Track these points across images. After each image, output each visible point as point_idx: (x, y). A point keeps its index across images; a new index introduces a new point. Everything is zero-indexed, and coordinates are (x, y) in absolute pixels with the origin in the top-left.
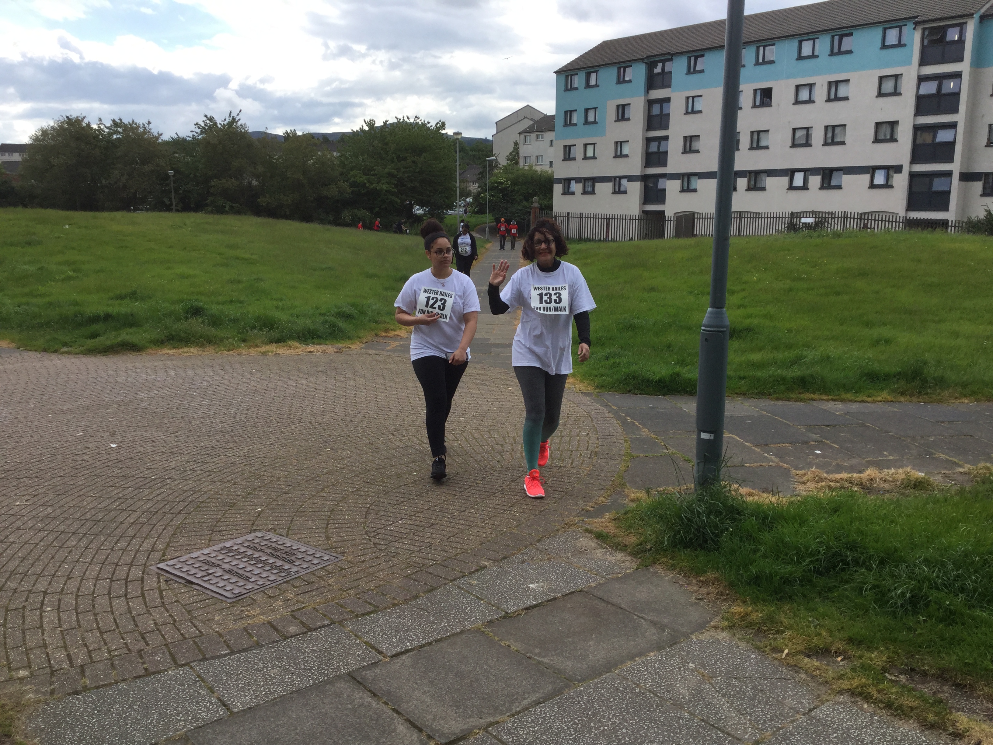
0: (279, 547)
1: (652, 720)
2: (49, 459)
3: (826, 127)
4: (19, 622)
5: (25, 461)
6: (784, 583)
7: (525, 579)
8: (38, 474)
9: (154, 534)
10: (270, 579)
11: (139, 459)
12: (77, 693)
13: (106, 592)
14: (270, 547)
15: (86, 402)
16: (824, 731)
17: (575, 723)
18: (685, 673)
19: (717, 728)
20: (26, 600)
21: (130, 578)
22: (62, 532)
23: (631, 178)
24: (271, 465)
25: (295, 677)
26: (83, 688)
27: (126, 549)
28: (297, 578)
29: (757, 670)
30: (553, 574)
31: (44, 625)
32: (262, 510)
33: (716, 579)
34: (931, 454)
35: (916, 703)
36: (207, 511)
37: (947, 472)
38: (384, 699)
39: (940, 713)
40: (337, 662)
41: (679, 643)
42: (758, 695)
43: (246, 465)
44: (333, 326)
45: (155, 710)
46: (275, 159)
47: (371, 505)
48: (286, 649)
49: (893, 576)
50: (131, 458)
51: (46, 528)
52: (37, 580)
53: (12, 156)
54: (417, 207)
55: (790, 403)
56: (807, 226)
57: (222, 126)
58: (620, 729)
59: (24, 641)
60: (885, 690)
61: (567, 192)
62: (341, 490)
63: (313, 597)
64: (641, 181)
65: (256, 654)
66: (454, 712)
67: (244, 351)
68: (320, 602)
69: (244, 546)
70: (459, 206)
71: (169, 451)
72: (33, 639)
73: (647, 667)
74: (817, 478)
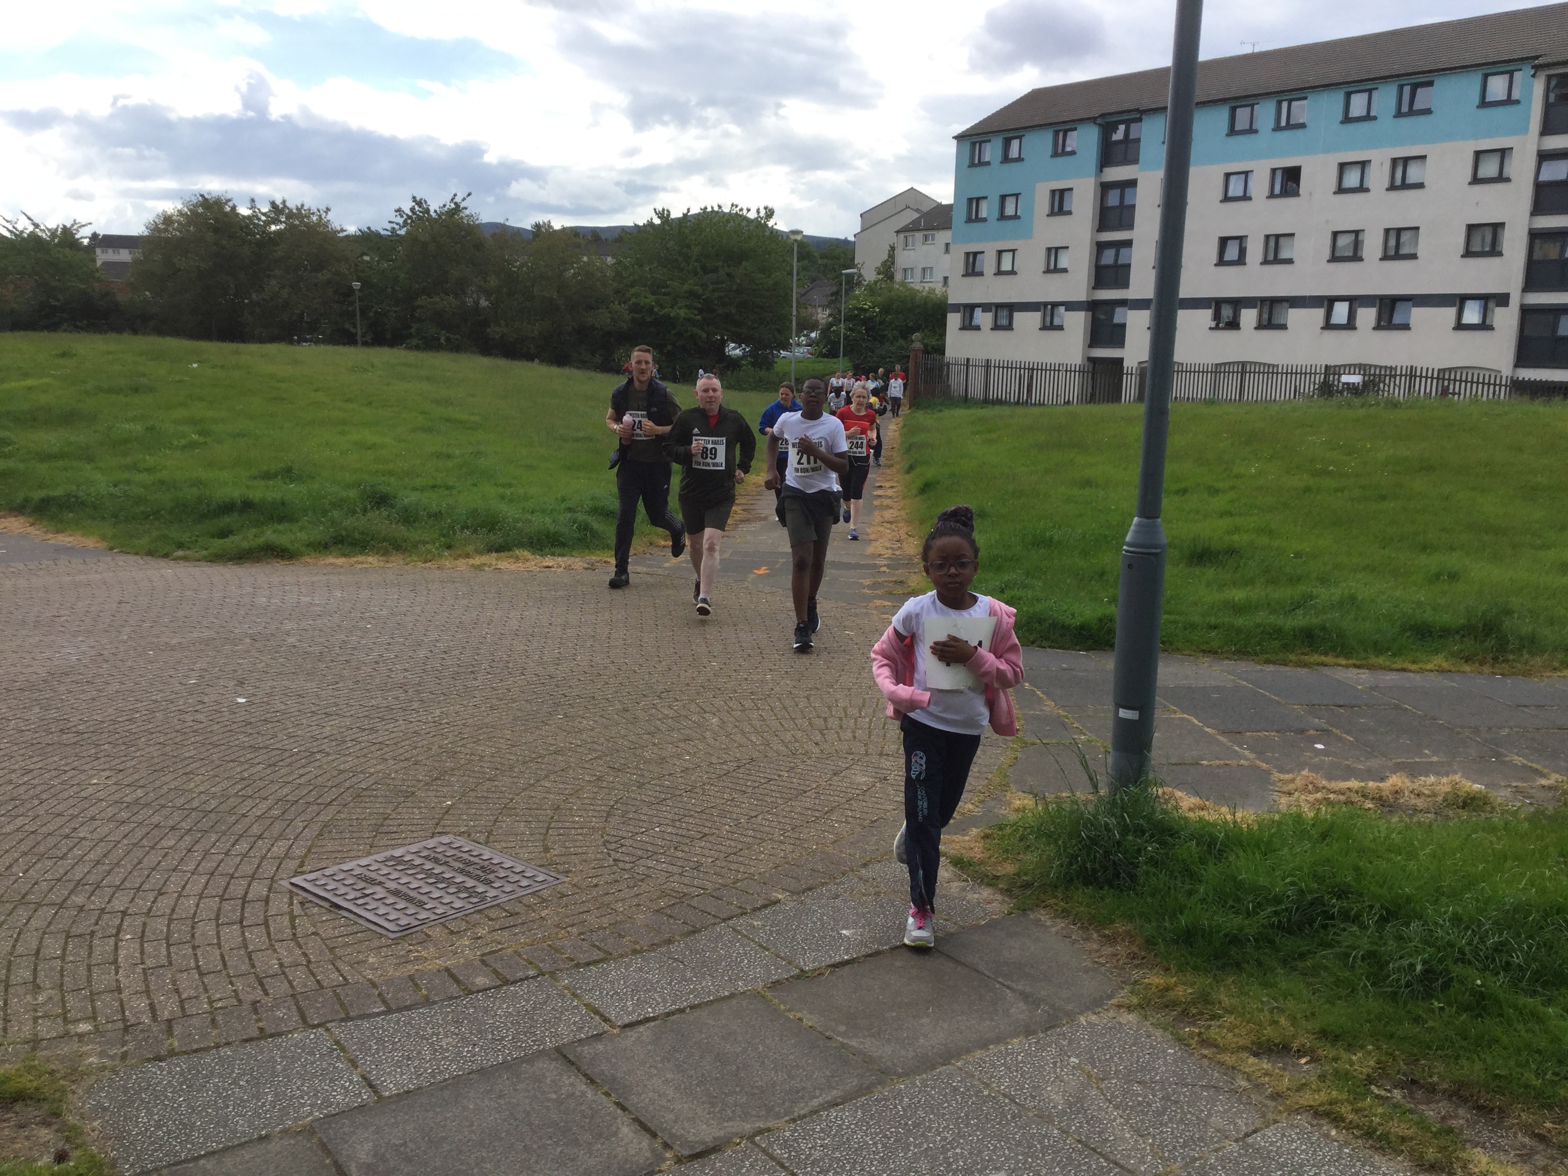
0: (472, 859)
1: (1003, 1137)
2: (145, 717)
3: (1387, 231)
4: (84, 953)
5: (109, 718)
6: (1230, 942)
7: (837, 922)
8: (127, 740)
9: (290, 834)
10: (455, 905)
11: (277, 721)
12: (158, 1059)
13: (213, 916)
14: (458, 859)
15: (207, 634)
16: (1264, 1166)
17: (885, 1136)
18: (1062, 1070)
19: (1100, 1154)
20: (97, 924)
21: (250, 896)
22: (156, 826)
23: (1071, 306)
24: (472, 737)
25: (477, 1050)
26: (169, 1051)
27: (247, 853)
28: (492, 906)
29: (1174, 1072)
30: (879, 917)
31: (120, 960)
32: (453, 804)
33: (1128, 932)
34: (1498, 755)
35: (1409, 1133)
36: (371, 802)
37: (1520, 784)
38: (606, 1089)
39: (1445, 1148)
40: (542, 1032)
41: (1059, 1026)
42: (1170, 1108)
43: (434, 736)
44: (584, 528)
45: (269, 1088)
46: (516, 267)
47: (616, 802)
48: (468, 1009)
49: (1399, 938)
50: (264, 720)
51: (133, 819)
52: (114, 894)
53: (119, 253)
54: (733, 345)
56: (1351, 388)
57: (437, 214)
58: (952, 1148)
59: (89, 981)
60: (1366, 1110)
61: (968, 325)
62: (574, 778)
63: (515, 935)
64: (1087, 310)
65: (423, 1014)
66: (707, 1111)
67: (447, 563)
68: (525, 944)
69: (420, 856)
70: (799, 345)
71: (323, 711)
72: (102, 979)
73: (1005, 1059)
74: (1310, 787)
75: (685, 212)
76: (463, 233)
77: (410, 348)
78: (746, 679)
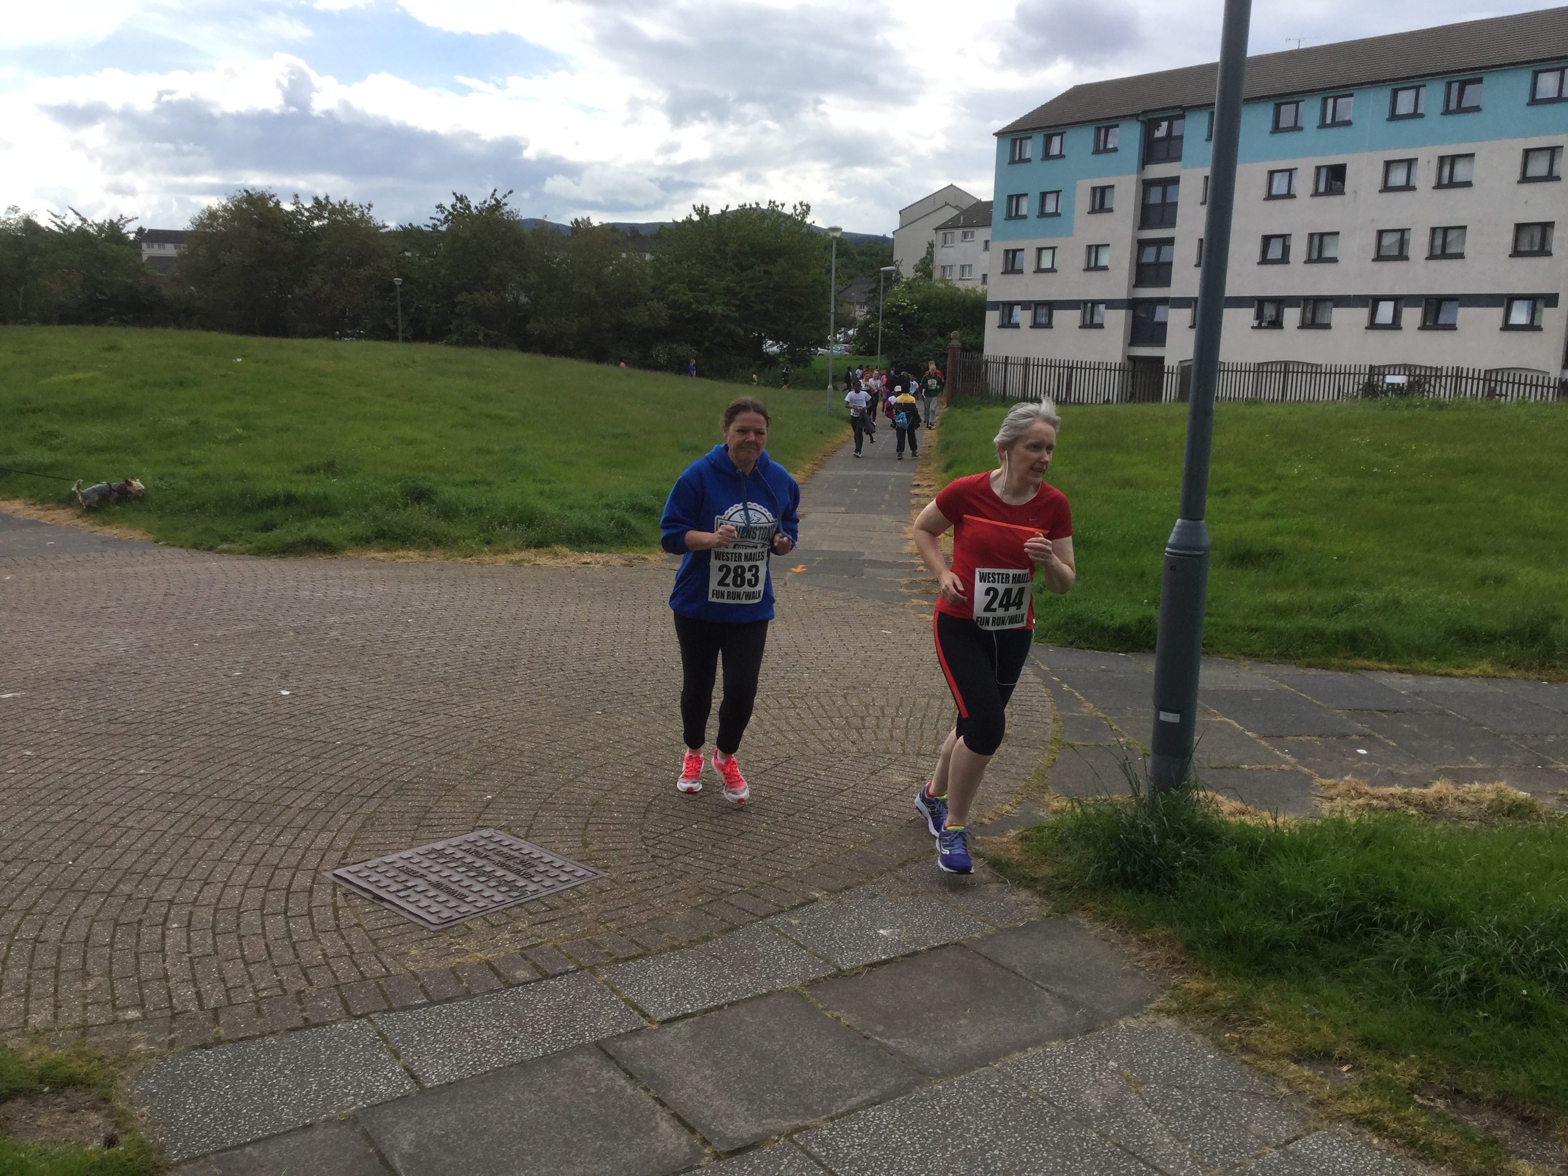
0: (512, 853)
1: (1041, 1140)
2: (191, 709)
3: (1434, 230)
4: (132, 941)
5: (156, 709)
6: (1271, 948)
7: (874, 921)
8: (174, 731)
9: (334, 825)
10: (495, 899)
11: (321, 714)
12: (205, 1046)
13: (258, 906)
14: (499, 853)
15: (252, 627)
16: (1305, 1173)
17: (923, 1136)
18: (1101, 1074)
19: (1138, 1158)
20: (144, 912)
21: (294, 887)
22: (202, 816)
23: (1111, 304)
24: (512, 732)
25: (518, 1043)
26: (215, 1039)
27: (291, 844)
28: (532, 900)
29: (1214, 1077)
30: (916, 917)
31: (167, 948)
32: (493, 798)
33: (1168, 938)
34: (1544, 763)
35: (1453, 1143)
36: (414, 795)
37: (1566, 792)
38: (645, 1083)
39: (1490, 1159)
40: (581, 1026)
41: (1098, 1030)
42: (1210, 1114)
43: (475, 730)
44: (622, 524)
45: (313, 1077)
46: (555, 263)
47: (654, 798)
48: (508, 1002)
49: (1443, 947)
50: (308, 713)
51: (179, 809)
52: (161, 883)
53: (164, 248)
54: (770, 342)
55: (1328, 672)
56: (1396, 389)
57: (478, 211)
58: (990, 1149)
59: (137, 969)
60: (1409, 1119)
61: (1007, 323)
62: (613, 774)
63: (555, 929)
64: (1127, 308)
65: (465, 1006)
66: (745, 1108)
67: (487, 558)
68: (565, 938)
69: (462, 850)
70: (837, 342)
71: (366, 704)
72: (149, 968)
73: (1043, 1061)
74: (1353, 793)
75: (724, 209)
76: (503, 229)
77: (450, 344)
78: (783, 677)
